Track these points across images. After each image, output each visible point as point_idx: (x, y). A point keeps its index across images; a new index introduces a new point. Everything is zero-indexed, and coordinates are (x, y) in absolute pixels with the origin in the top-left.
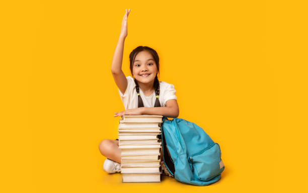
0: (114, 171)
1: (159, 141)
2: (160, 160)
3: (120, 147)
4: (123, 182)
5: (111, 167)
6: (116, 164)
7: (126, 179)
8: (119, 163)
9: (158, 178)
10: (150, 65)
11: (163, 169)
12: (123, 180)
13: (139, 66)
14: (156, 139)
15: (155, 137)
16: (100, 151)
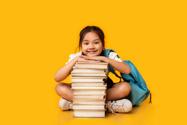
0: (68, 108)
1: (104, 84)
2: (105, 99)
3: (73, 88)
4: (74, 117)
5: (65, 105)
6: (69, 102)
7: (77, 114)
8: (71, 102)
9: (103, 114)
10: (96, 43)
11: (107, 107)
12: (74, 115)
13: (87, 44)
14: (102, 82)
15: (102, 81)
16: (57, 92)
